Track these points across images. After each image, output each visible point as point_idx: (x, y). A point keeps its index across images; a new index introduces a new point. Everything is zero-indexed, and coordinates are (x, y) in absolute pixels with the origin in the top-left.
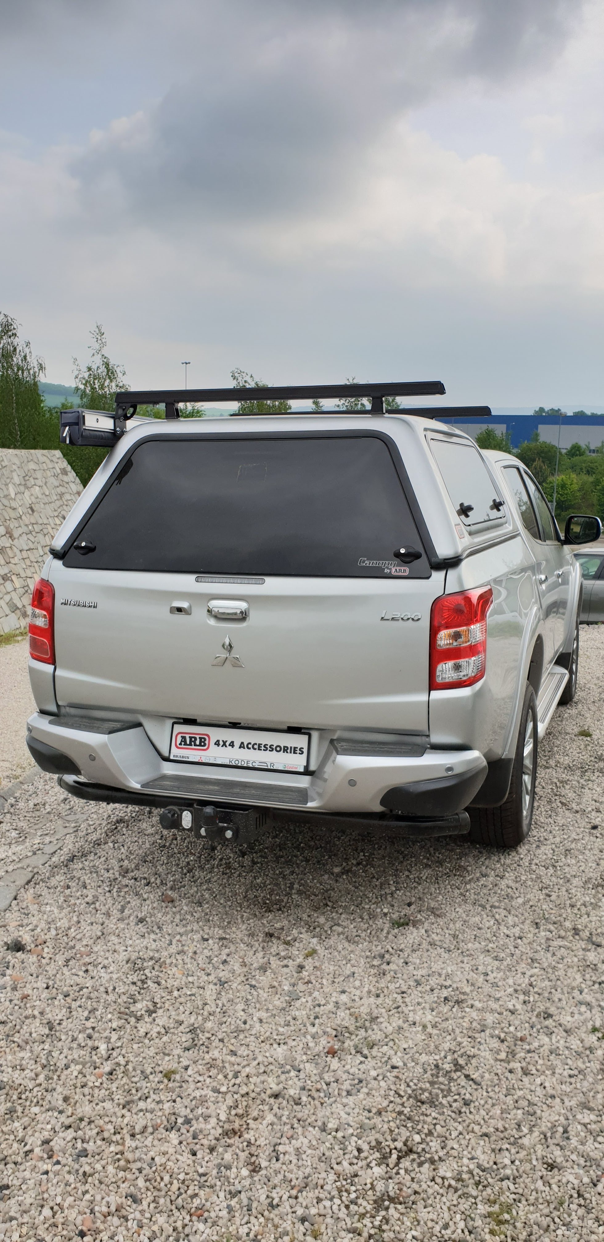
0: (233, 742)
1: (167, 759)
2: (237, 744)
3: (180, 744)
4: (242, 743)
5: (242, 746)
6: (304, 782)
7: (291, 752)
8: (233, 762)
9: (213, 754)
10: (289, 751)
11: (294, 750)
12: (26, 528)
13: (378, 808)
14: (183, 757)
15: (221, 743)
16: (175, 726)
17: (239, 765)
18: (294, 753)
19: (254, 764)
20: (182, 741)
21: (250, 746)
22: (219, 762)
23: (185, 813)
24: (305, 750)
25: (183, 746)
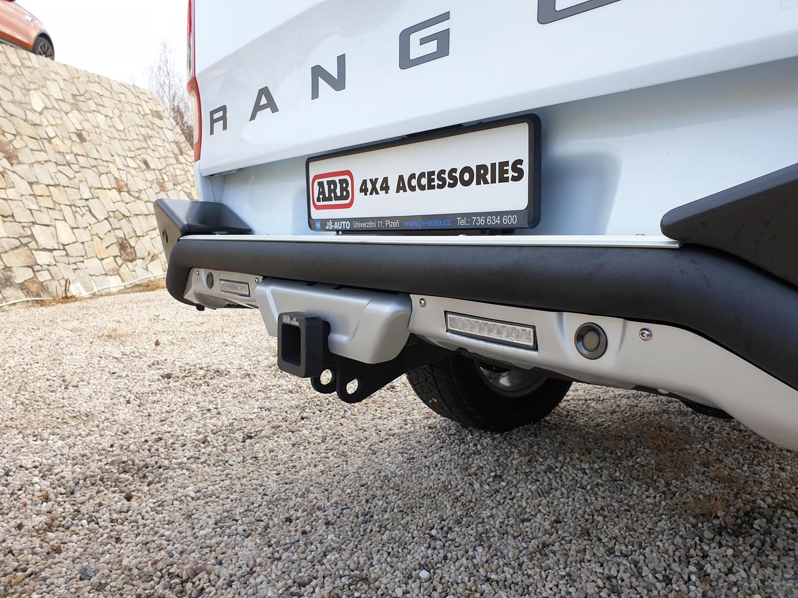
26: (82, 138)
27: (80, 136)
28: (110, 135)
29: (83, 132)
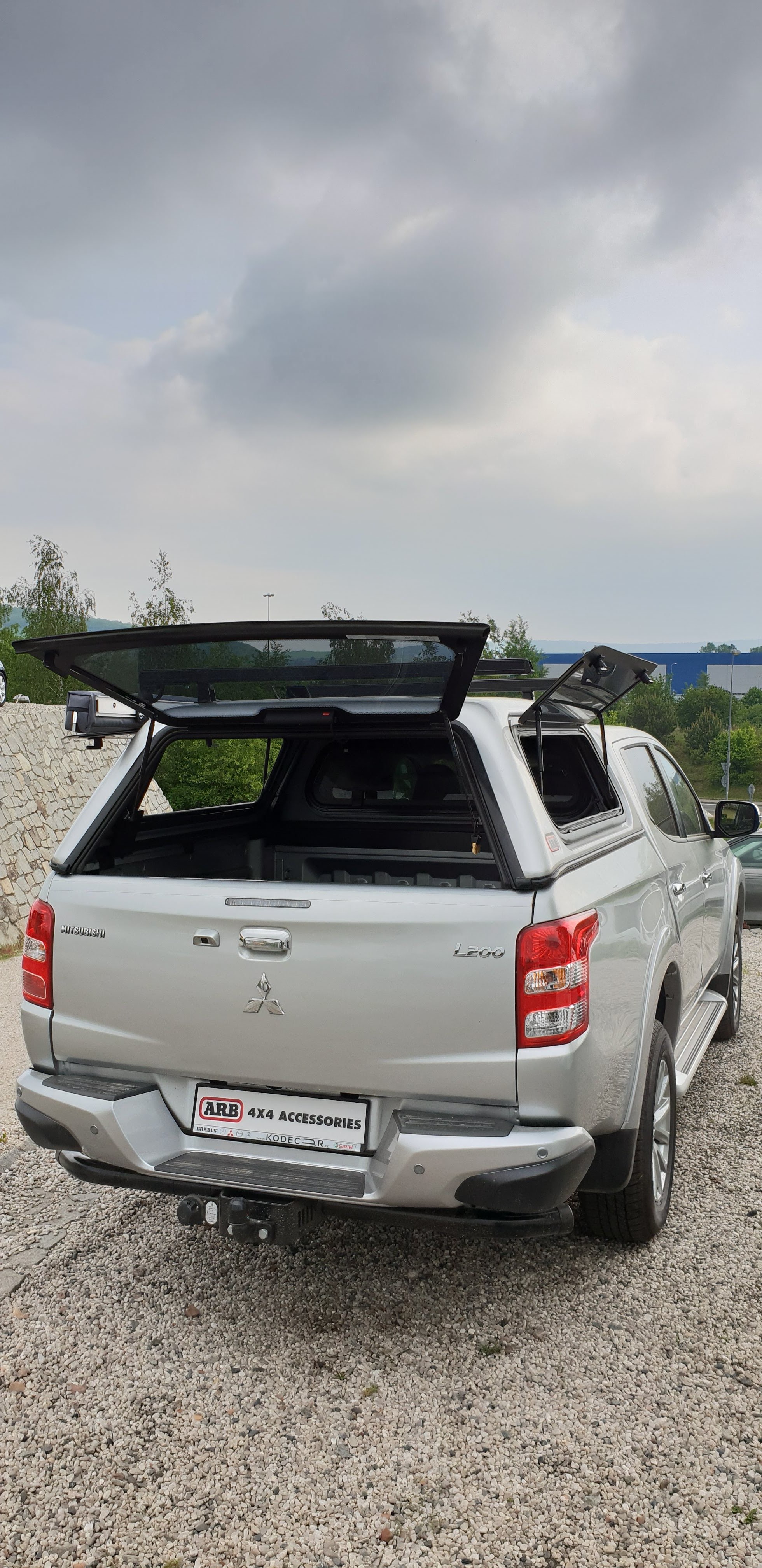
0: (271, 1112)
1: (189, 1132)
2: (277, 1115)
3: (206, 1113)
4: (283, 1113)
5: (283, 1116)
6: (360, 1166)
7: (344, 1126)
8: (271, 1138)
9: (249, 1127)
10: (342, 1124)
11: (348, 1124)
12: (63, 802)
13: (452, 1202)
14: (209, 1130)
15: (257, 1113)
16: (200, 1088)
17: (279, 1141)
18: (349, 1127)
19: (297, 1141)
20: (207, 1109)
21: (293, 1117)
22: (254, 1137)
23: (209, 1204)
24: (363, 1124)
25: (209, 1116)
26: (72, 781)
27: (71, 778)
28: (86, 769)
29: (72, 774)
